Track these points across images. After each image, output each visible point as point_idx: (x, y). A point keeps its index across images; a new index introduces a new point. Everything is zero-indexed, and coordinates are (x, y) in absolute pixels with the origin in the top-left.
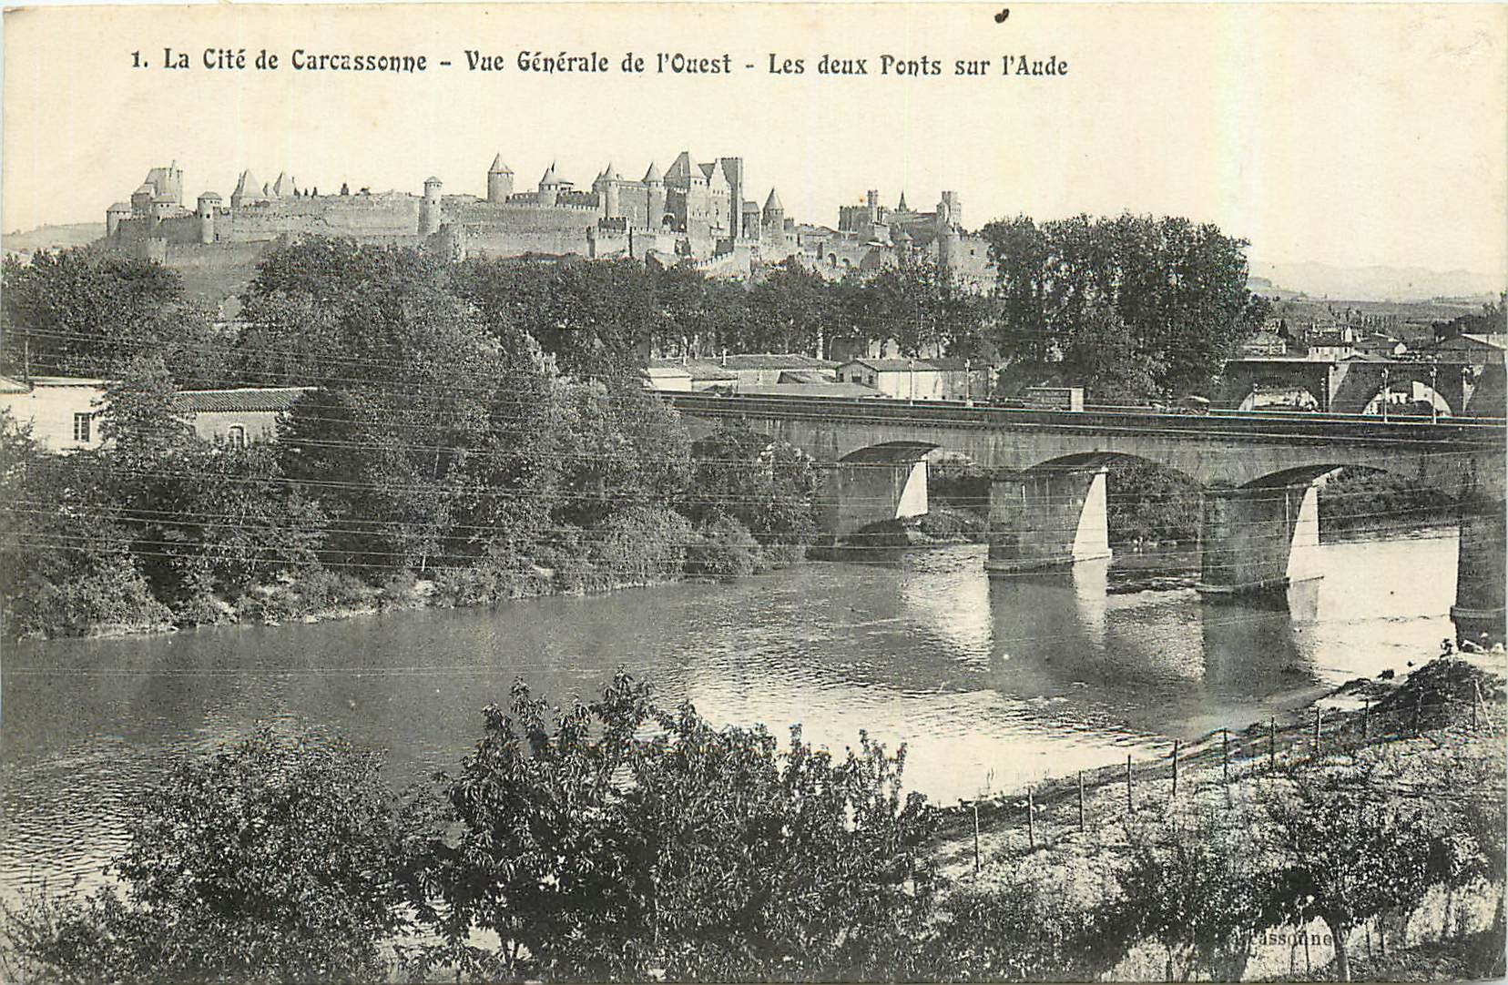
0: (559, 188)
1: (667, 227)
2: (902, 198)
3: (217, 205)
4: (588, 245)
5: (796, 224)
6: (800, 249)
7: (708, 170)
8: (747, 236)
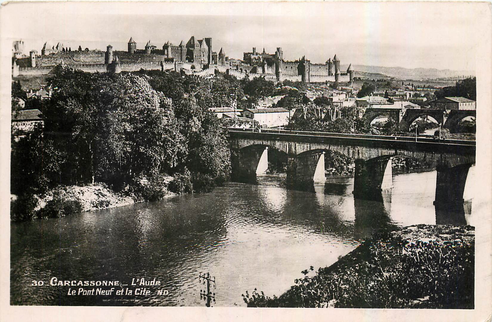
0: (151, 48)
1: (187, 61)
2: (264, 50)
3: (37, 54)
4: (161, 67)
5: (229, 59)
6: (230, 67)
7: (200, 42)
8: (213, 63)
